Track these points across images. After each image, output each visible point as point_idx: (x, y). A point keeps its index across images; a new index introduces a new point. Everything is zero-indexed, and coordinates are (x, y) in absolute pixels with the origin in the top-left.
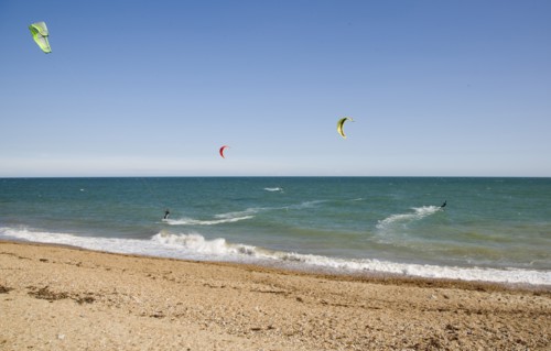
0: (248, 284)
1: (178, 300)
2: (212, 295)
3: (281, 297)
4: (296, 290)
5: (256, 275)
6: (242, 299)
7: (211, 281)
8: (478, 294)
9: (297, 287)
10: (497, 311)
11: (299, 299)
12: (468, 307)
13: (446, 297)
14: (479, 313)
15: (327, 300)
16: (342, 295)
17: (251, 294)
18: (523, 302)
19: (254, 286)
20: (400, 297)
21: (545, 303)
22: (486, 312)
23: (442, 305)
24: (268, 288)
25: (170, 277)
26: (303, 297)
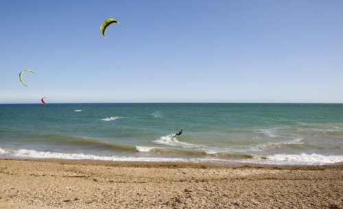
0: (61, 172)
1: (12, 186)
2: (36, 181)
3: (83, 179)
4: (93, 174)
5: (67, 166)
6: (57, 182)
7: (35, 172)
8: (202, 170)
9: (94, 172)
10: (213, 179)
11: (95, 180)
12: (197, 178)
13: (184, 173)
14: (203, 181)
15: (113, 180)
16: (122, 176)
17: (63, 179)
18: (227, 173)
19: (65, 173)
20: (157, 175)
21: (238, 173)
22: (207, 181)
23: (182, 178)
24: (75, 174)
25: (6, 171)
26: (97, 179)
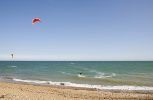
0: (50, 92)
1: (30, 97)
2: (40, 95)
3: (60, 95)
4: (64, 93)
5: (53, 89)
6: (48, 96)
7: (39, 91)
8: (114, 93)
9: (64, 92)
10: (120, 98)
11: (65, 96)
12: (112, 97)
13: (106, 95)
14: (115, 99)
15: (73, 96)
16: (77, 94)
17: (51, 95)
18: (127, 95)
19: (52, 92)
20: (93, 95)
21: (133, 96)
22: (117, 99)
23: (105, 97)
24: (56, 93)
25: (28, 90)
26: (66, 95)
